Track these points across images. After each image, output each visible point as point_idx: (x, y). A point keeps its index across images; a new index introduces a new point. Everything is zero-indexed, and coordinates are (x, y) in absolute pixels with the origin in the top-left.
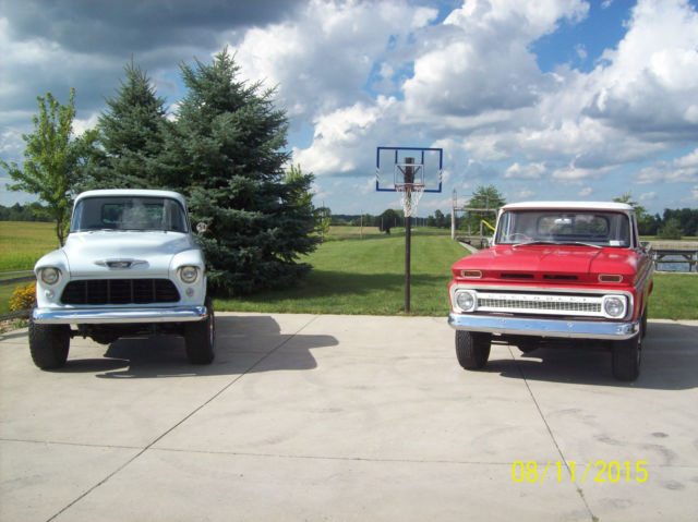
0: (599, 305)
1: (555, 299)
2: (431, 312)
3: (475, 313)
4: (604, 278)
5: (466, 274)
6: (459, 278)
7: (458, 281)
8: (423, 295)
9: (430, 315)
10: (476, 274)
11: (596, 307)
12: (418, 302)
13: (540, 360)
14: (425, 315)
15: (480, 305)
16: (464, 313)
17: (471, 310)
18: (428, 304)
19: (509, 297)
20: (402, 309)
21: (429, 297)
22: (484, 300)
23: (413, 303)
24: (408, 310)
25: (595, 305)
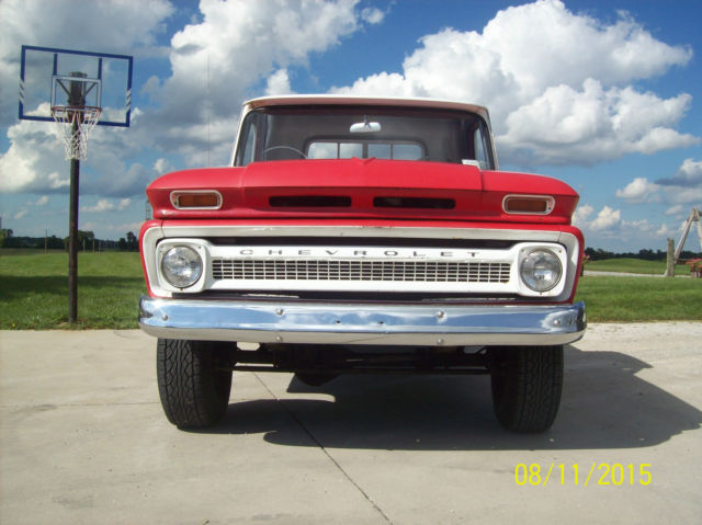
0: (506, 266)
1: (405, 254)
2: (113, 323)
3: (208, 294)
4: (512, 205)
5: (185, 200)
6: (164, 212)
7: (163, 219)
8: (101, 300)
9: (111, 326)
10: (209, 200)
11: (499, 271)
12: (92, 309)
13: (330, 398)
14: (103, 327)
15: (217, 276)
16: (177, 296)
17: (197, 288)
18: (108, 311)
19: (290, 253)
20: (65, 320)
21: (111, 302)
22: (228, 262)
23: (83, 311)
24: (74, 320)
25: (495, 266)
